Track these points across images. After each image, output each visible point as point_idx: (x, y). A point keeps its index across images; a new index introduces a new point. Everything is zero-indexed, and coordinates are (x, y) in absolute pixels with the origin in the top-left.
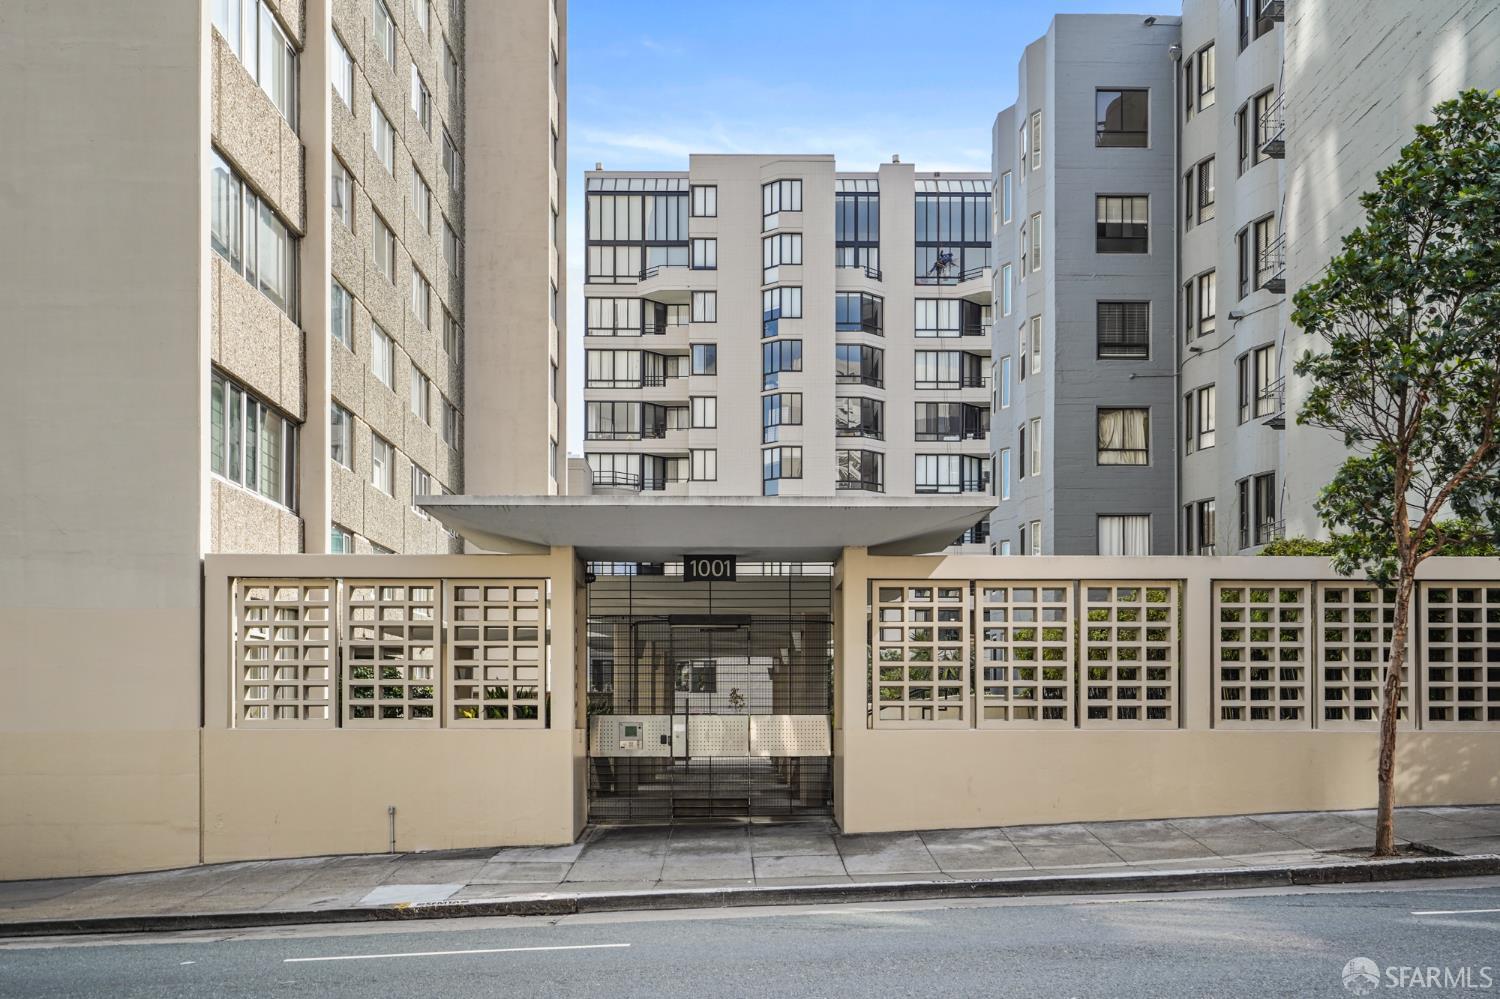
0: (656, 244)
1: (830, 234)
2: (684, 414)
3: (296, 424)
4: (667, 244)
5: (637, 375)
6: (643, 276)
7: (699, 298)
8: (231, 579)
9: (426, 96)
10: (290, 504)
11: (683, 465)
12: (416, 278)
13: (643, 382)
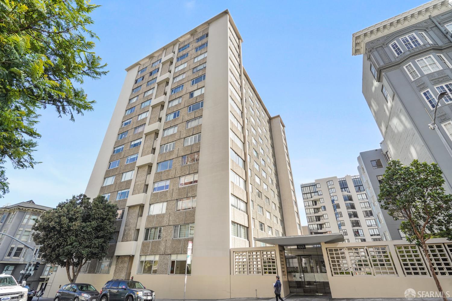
0: (312, 193)
1: (339, 187)
2: (323, 217)
3: (248, 228)
4: (314, 192)
5: (314, 212)
6: (312, 197)
7: (321, 199)
8: (234, 252)
9: (272, 181)
10: (247, 239)
11: (324, 225)
12: (273, 204)
13: (315, 213)
